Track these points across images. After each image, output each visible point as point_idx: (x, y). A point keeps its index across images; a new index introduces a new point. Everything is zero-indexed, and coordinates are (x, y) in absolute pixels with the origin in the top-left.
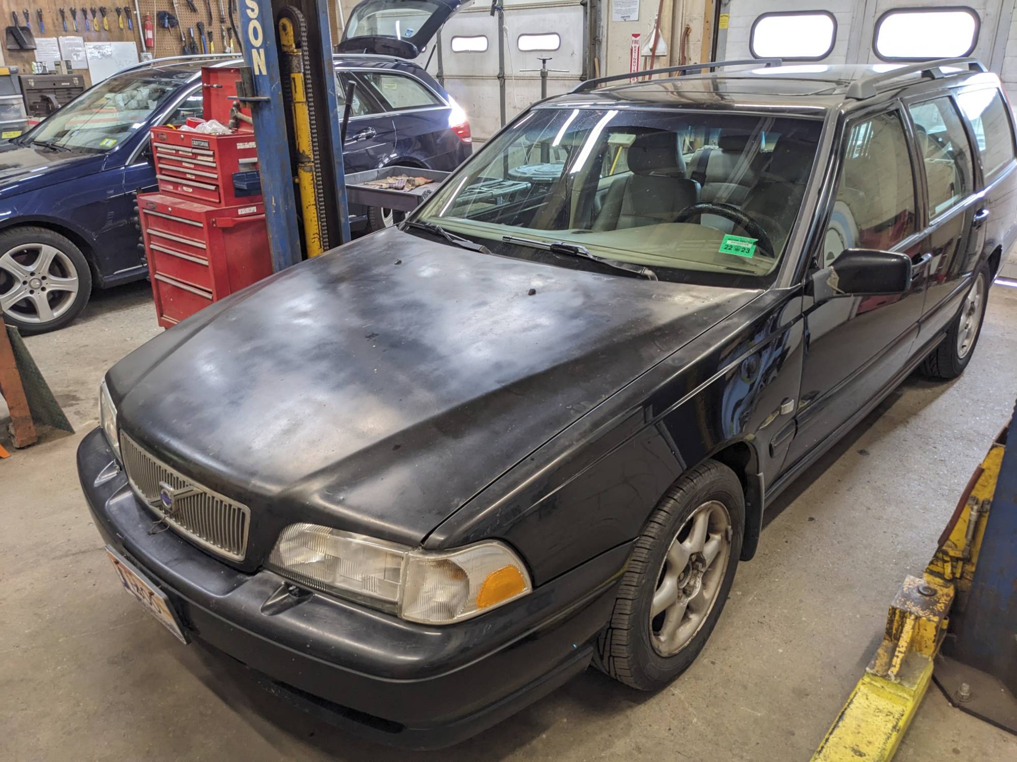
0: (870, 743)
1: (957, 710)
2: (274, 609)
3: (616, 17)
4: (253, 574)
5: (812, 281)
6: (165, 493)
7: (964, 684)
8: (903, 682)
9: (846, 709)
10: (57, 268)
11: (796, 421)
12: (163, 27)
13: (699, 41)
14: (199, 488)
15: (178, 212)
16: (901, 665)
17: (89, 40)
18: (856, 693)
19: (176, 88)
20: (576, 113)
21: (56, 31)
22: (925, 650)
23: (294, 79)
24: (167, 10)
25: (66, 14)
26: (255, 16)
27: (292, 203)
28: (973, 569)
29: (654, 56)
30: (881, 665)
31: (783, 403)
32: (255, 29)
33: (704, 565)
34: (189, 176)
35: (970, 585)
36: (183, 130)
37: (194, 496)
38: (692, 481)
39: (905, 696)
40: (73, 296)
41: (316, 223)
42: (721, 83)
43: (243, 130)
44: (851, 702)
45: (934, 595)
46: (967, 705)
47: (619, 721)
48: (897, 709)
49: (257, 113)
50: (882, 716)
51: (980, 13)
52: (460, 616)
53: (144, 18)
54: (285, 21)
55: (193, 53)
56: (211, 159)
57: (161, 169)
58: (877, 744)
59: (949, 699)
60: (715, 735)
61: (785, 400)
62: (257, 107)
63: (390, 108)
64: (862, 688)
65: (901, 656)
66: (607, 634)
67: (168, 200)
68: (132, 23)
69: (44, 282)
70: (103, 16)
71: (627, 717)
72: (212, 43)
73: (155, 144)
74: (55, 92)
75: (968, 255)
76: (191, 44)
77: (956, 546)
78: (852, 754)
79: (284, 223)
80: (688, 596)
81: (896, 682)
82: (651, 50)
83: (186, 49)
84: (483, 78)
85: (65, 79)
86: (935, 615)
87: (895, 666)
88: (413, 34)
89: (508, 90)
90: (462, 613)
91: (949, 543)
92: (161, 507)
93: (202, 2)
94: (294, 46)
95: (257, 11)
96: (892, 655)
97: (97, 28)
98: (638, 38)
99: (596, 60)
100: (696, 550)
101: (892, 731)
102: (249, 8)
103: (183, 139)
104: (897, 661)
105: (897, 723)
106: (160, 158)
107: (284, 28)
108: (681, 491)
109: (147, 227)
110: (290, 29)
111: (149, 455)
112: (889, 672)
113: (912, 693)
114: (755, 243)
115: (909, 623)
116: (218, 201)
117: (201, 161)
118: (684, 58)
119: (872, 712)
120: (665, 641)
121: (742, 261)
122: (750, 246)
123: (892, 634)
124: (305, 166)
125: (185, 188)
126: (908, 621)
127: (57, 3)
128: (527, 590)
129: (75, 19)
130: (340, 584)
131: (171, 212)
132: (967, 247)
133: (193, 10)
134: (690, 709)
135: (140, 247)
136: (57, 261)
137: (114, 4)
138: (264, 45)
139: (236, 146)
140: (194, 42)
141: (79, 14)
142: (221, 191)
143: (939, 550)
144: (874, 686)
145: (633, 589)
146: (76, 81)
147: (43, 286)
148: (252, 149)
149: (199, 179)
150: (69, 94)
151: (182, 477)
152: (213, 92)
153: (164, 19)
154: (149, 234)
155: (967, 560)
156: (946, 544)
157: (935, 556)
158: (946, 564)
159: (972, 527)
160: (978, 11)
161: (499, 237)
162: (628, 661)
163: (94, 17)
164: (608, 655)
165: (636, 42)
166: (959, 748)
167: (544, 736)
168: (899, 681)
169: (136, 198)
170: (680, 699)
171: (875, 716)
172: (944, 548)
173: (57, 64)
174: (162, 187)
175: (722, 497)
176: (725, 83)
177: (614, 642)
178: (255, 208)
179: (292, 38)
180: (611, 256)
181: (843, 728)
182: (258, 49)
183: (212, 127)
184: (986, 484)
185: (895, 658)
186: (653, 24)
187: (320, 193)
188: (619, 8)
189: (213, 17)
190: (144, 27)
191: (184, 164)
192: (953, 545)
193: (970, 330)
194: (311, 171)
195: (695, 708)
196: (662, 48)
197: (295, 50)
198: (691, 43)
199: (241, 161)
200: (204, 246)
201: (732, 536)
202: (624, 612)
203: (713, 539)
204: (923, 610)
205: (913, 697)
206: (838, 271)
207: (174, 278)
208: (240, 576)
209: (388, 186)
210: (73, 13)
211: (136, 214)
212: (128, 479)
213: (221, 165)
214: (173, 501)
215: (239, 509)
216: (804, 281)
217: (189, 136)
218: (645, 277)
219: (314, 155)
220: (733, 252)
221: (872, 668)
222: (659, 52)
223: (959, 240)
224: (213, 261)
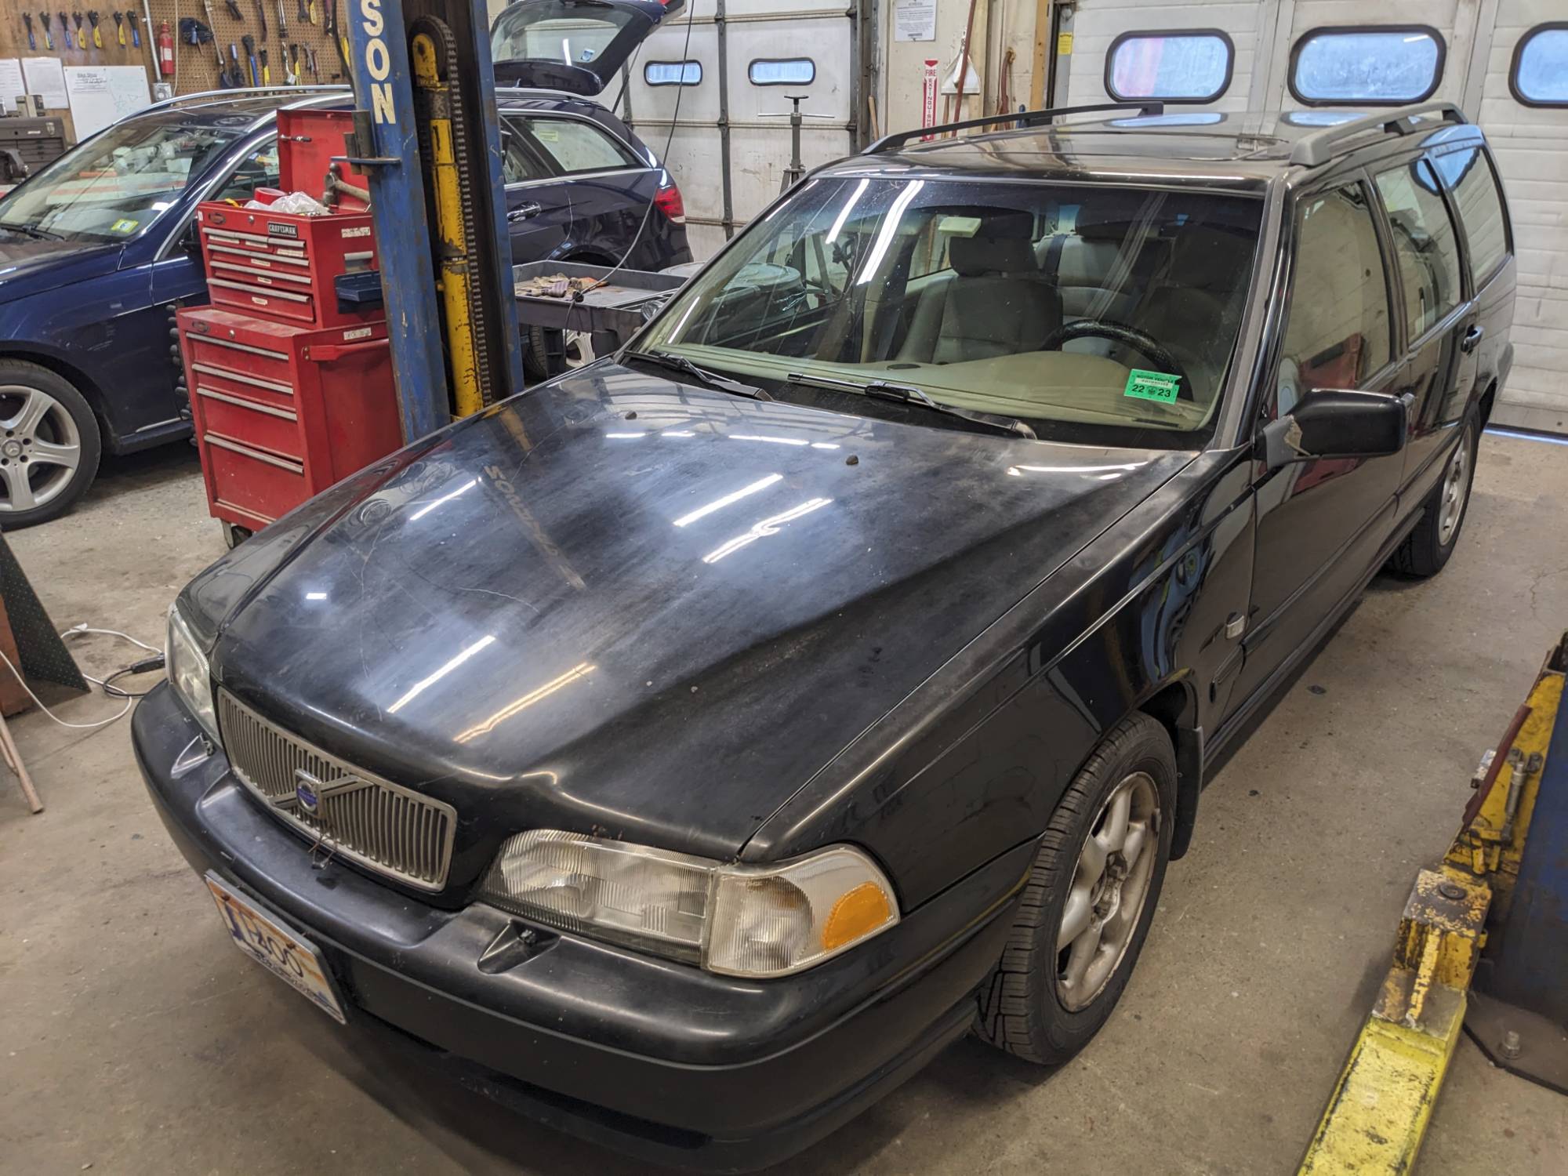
0: (1391, 1122)
1: (1502, 1071)
2: (499, 963)
3: (900, 35)
4: (460, 909)
5: (1264, 438)
6: (305, 788)
7: (1511, 1033)
8: (1428, 1030)
9: (1349, 1074)
10: (48, 430)
11: (1244, 645)
12: (189, 43)
13: (1027, 72)
14: (365, 778)
15: (244, 337)
16: (1424, 1004)
17: (71, 64)
18: (1361, 1050)
19: (230, 141)
20: (864, 184)
21: (18, 49)
22: (1455, 981)
23: (436, 128)
24: (195, 17)
25: (33, 23)
26: (378, 33)
27: (435, 323)
28: (1517, 857)
29: (960, 95)
30: (1394, 1005)
31: (1229, 621)
32: (377, 54)
33: (1124, 869)
34: (261, 280)
35: (1512, 881)
36: (252, 207)
37: (357, 791)
38: (1113, 743)
39: (1433, 1050)
40: (69, 474)
41: (471, 353)
42: (1063, 140)
43: (346, 207)
44: (1356, 1063)
45: (1462, 898)
46: (1516, 1064)
47: (1010, 1113)
48: (1424, 1069)
49: (379, 183)
50: (1403, 1083)
51: (1445, 34)
52: (797, 964)
53: (159, 29)
54: (422, 39)
55: (238, 85)
56: (300, 254)
57: (215, 269)
58: (1402, 1125)
59: (1490, 1056)
60: (1155, 1128)
61: (1231, 617)
62: (378, 175)
63: (560, 172)
64: (1368, 1040)
65: (1423, 990)
66: (994, 981)
67: (228, 318)
68: (139, 35)
69: (26, 447)
70: (94, 25)
71: (1019, 1106)
72: (266, 69)
73: (205, 230)
74: (17, 146)
75: (1448, 394)
76: (232, 69)
77: (1490, 823)
78: (1368, 1140)
79: (421, 353)
80: (1102, 918)
81: (1418, 1030)
82: (956, 85)
83: (225, 77)
84: (695, 126)
85: (33, 125)
86: (1469, 928)
87: (1415, 1007)
88: (593, 59)
89: (734, 143)
90: (801, 958)
91: (1479, 819)
92: (294, 809)
93: (251, 5)
94: (436, 78)
95: (380, 25)
96: (1409, 990)
97: (83, 45)
98: (934, 67)
99: (871, 99)
100: (1115, 848)
101: (1421, 1103)
102: (367, 20)
103: (252, 222)
104: (1417, 999)
105: (1426, 1091)
106: (212, 252)
107: (422, 50)
108: (1099, 760)
109: (193, 362)
110: (430, 51)
111: (275, 728)
112: (1408, 1016)
113: (1443, 1046)
114: (1177, 382)
115: (1432, 941)
116: (311, 319)
117: (283, 255)
118: (1005, 98)
119: (1388, 1077)
120: (1072, 988)
121: (1157, 408)
122: (1170, 386)
123: (1406, 957)
124: (454, 264)
125: (255, 299)
126: (1430, 938)
127: (19, 5)
128: (892, 919)
129: (47, 29)
130: (601, 920)
131: (233, 337)
132: (1447, 383)
133: (237, 16)
134: (1113, 1090)
135: (181, 392)
136: (51, 418)
137: (111, 7)
138: (392, 78)
139: (341, 234)
140: (238, 67)
141: (55, 23)
142: (317, 303)
143: (1465, 829)
144: (1385, 1037)
145: (1036, 910)
146: (51, 127)
147: (24, 454)
148: (366, 237)
149: (279, 285)
150: (40, 148)
151: (336, 762)
152: (295, 149)
153: (191, 31)
154: (195, 372)
155: (1506, 844)
156: (1474, 822)
157: (1458, 840)
158: (1475, 852)
159: (1515, 794)
160: (1442, 31)
161: (783, 375)
162: (1027, 1022)
163: (79, 26)
164: (996, 1012)
165: (932, 73)
166: (1513, 1129)
167: (898, 1142)
168: (1422, 1028)
169: (174, 315)
170: (1095, 1075)
171: (1394, 1082)
172: (1473, 827)
173: (21, 101)
174: (214, 298)
175: (1149, 766)
176: (1069, 140)
177: (1005, 993)
178: (369, 329)
179: (434, 65)
180: (962, 402)
181: (1350, 1103)
182: (381, 84)
183: (299, 204)
184: (1535, 730)
185: (1415, 994)
186: (959, 46)
187: (477, 307)
188: (904, 21)
189: (268, 27)
190: (159, 43)
191: (254, 261)
192: (1485, 823)
193: (1453, 504)
194: (463, 272)
195: (1120, 1088)
196: (973, 83)
197: (439, 85)
198: (1015, 75)
199: (348, 256)
200: (290, 391)
201: (1162, 823)
202: (1023, 947)
203: (1134, 829)
204: (1451, 921)
205: (1445, 1050)
206: (1300, 422)
207: (237, 440)
208: (435, 914)
209: (540, 291)
210: (46, 20)
211: (175, 340)
212: (230, 766)
213: (318, 262)
214: (319, 800)
215: (437, 811)
216: (1253, 439)
217: (263, 218)
218: (1018, 435)
219: (469, 248)
220: (1145, 396)
221: (1381, 1011)
222: (967, 89)
223: (1435, 375)
224: (306, 414)
